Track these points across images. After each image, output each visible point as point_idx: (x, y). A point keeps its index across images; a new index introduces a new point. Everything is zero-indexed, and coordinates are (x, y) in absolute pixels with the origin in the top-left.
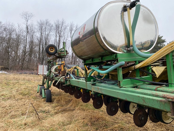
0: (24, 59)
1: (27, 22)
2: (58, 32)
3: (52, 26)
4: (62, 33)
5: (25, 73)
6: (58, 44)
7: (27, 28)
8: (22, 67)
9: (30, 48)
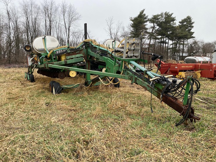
0: (10, 51)
1: (7, 6)
2: (48, 16)
3: (39, 8)
4: (53, 16)
5: (14, 67)
6: (49, 30)
7: (8, 13)
8: (10, 61)
9: (15, 37)
